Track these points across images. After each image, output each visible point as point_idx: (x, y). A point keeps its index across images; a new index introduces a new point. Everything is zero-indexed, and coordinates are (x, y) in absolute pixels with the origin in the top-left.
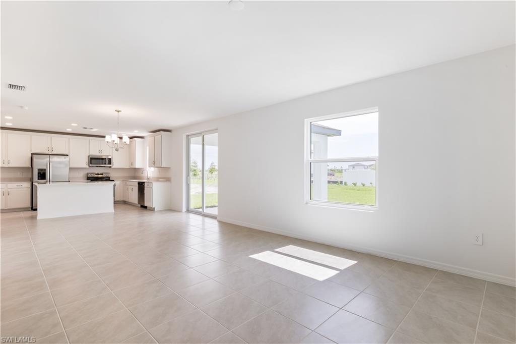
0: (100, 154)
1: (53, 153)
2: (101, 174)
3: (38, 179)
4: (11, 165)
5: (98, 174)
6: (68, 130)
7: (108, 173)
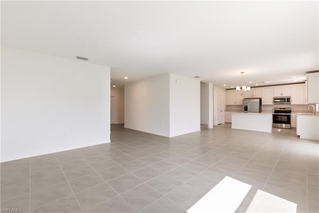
0: (281, 96)
1: (254, 97)
2: (283, 109)
3: (245, 110)
4: (237, 104)
5: (280, 109)
6: (256, 85)
7: (291, 108)
